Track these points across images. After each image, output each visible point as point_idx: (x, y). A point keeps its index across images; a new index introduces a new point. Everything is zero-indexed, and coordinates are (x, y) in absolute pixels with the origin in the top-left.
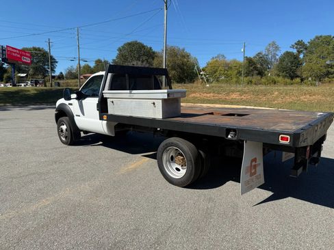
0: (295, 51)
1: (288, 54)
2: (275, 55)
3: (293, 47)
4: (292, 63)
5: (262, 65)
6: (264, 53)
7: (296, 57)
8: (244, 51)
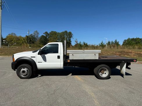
0: (45, 35)
1: (43, 36)
2: (37, 36)
3: (44, 34)
4: (45, 40)
5: (33, 39)
6: (33, 35)
7: (46, 38)
8: (29, 33)
